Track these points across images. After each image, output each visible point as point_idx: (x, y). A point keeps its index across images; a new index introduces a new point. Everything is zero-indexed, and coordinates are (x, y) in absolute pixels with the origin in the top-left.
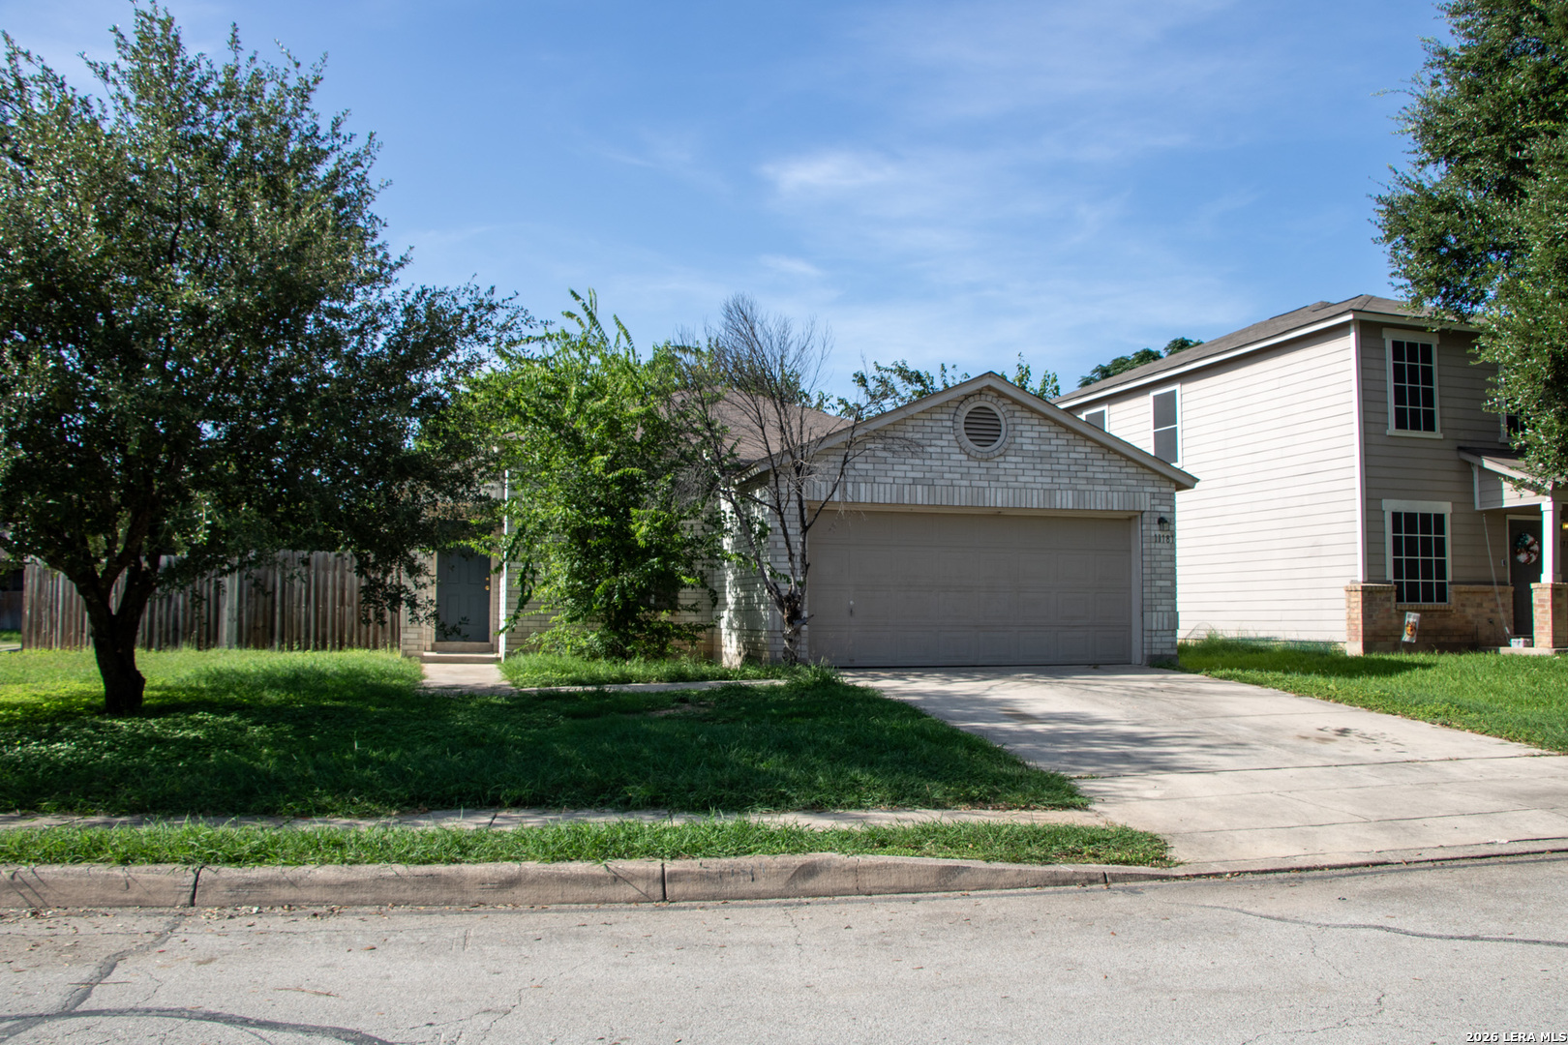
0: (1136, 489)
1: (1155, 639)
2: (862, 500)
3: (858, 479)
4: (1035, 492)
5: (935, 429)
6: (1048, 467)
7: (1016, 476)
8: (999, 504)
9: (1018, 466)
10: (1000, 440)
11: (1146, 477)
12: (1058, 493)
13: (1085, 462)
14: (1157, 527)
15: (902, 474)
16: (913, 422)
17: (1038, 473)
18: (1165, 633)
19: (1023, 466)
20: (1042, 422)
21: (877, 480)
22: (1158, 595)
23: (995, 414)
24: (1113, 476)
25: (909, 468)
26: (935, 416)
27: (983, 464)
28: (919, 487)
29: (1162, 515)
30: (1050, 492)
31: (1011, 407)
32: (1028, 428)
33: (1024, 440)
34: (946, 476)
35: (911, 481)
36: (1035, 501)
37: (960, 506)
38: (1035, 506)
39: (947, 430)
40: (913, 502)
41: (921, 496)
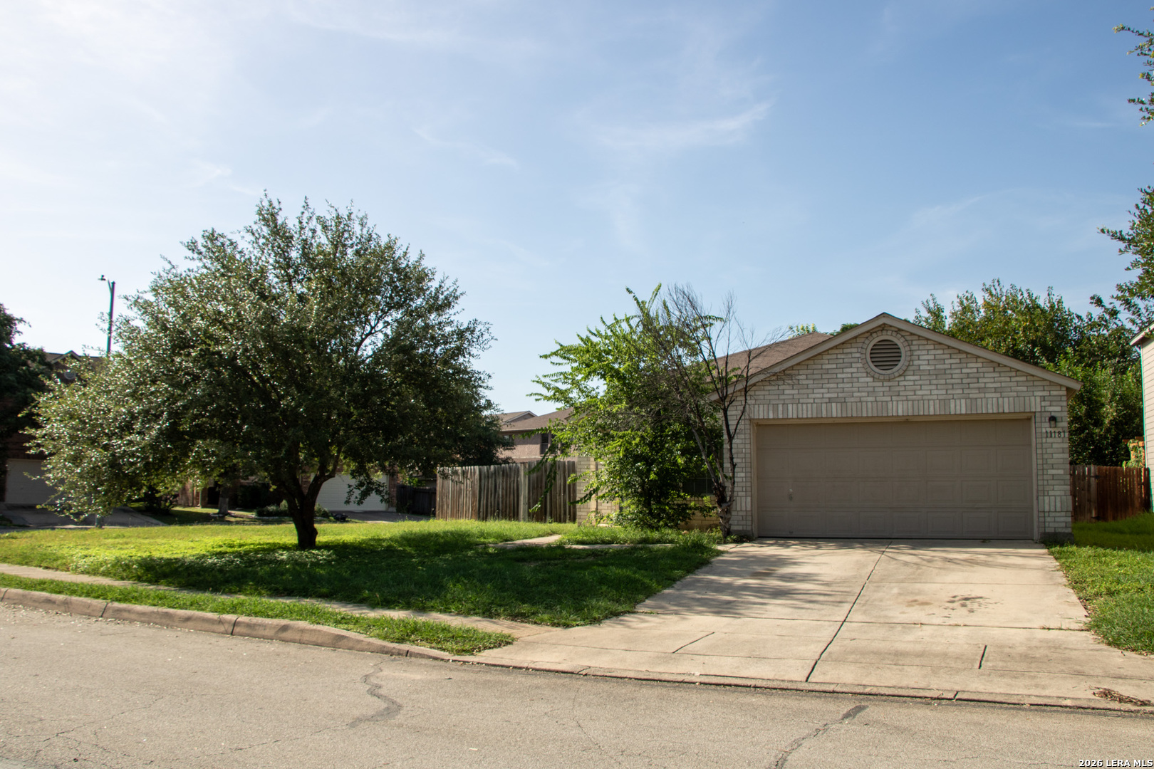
0: (1023, 394)
1: (1048, 519)
2: (790, 416)
3: (787, 402)
4: (931, 402)
5: (846, 360)
6: (943, 382)
7: (915, 391)
8: (900, 413)
9: (916, 383)
10: (900, 364)
11: (1036, 383)
12: (952, 401)
13: (977, 375)
14: (1047, 425)
15: (820, 396)
16: (829, 357)
17: (934, 387)
18: (1058, 514)
19: (920, 382)
20: (937, 347)
21: (801, 401)
22: (1052, 482)
23: (896, 345)
24: (1003, 384)
25: (826, 391)
26: (845, 351)
27: (886, 384)
28: (834, 405)
29: (1053, 414)
30: (945, 402)
31: (908, 338)
32: (925, 352)
33: (920, 362)
34: (855, 394)
35: (827, 400)
36: (932, 409)
37: (867, 417)
38: (932, 413)
39: (856, 360)
40: (829, 416)
41: (835, 411)
